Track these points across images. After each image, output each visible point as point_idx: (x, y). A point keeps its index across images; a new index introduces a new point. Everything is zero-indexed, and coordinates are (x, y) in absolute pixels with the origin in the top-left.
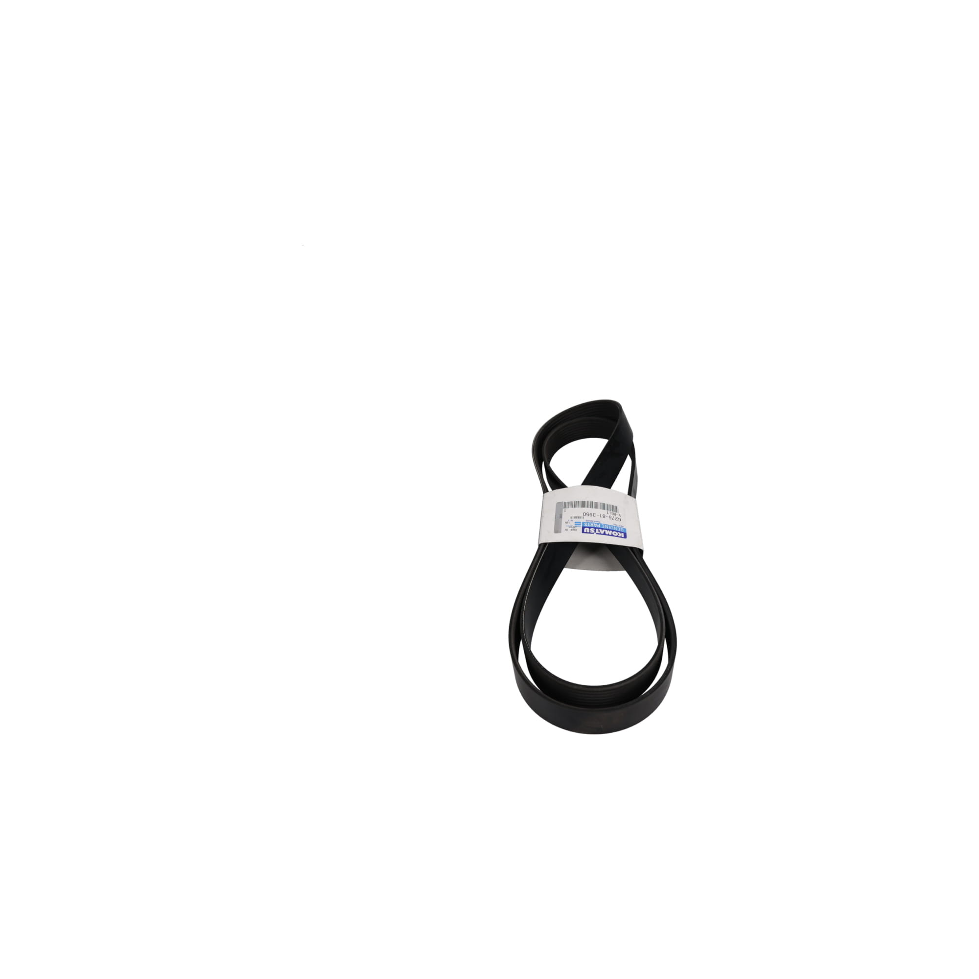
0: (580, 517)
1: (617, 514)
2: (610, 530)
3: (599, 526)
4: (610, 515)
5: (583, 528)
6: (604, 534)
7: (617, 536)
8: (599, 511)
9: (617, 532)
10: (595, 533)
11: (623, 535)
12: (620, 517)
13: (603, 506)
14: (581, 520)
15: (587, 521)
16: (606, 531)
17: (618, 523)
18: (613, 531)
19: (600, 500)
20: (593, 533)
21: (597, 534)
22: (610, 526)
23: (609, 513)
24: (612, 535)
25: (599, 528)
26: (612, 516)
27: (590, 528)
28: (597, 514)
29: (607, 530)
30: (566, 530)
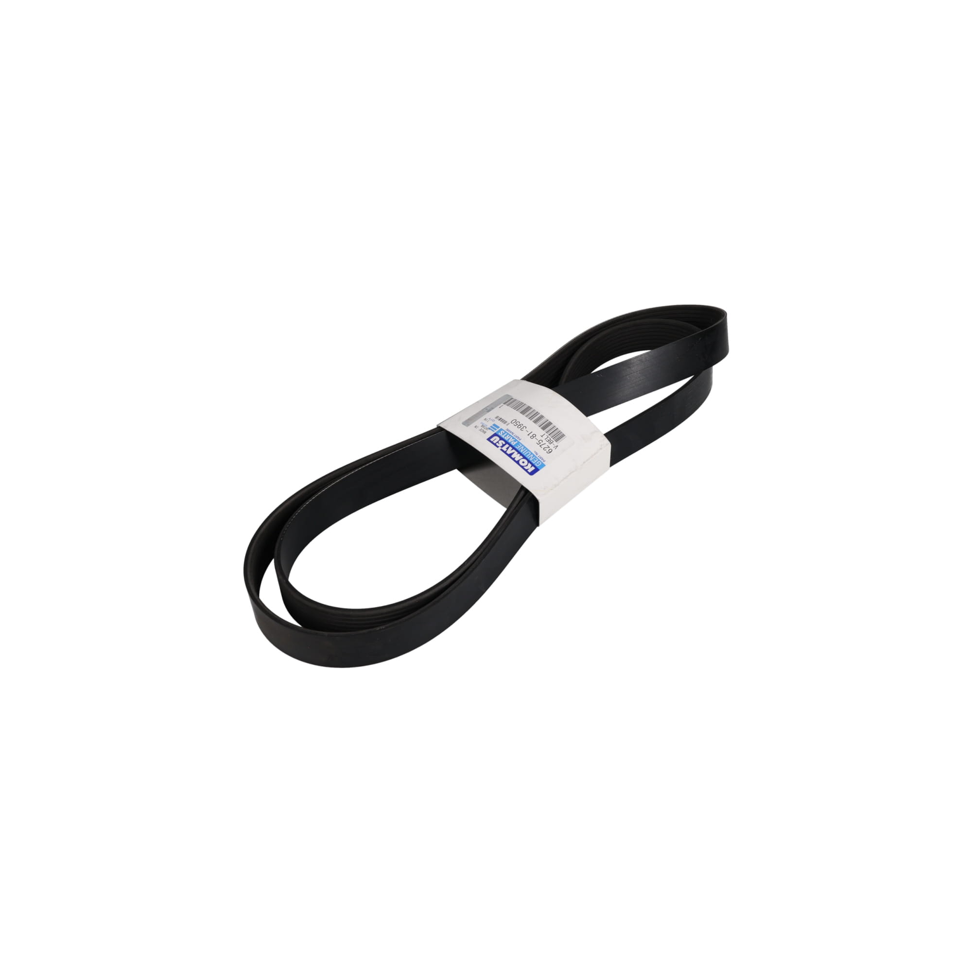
0: (504, 422)
1: (555, 442)
2: (521, 454)
3: (513, 444)
4: (543, 439)
5: (495, 435)
6: (510, 455)
7: (522, 467)
8: (535, 428)
9: (529, 461)
10: (500, 448)
11: (531, 469)
12: (553, 449)
13: (546, 426)
14: (502, 426)
15: (508, 430)
16: (516, 453)
17: (542, 453)
18: (524, 457)
19: (549, 416)
20: (498, 447)
21: (502, 450)
22: (528, 450)
23: (545, 437)
24: (518, 462)
25: (510, 445)
26: (544, 442)
27: (501, 439)
28: (527, 429)
29: (519, 452)
30: (475, 427)
